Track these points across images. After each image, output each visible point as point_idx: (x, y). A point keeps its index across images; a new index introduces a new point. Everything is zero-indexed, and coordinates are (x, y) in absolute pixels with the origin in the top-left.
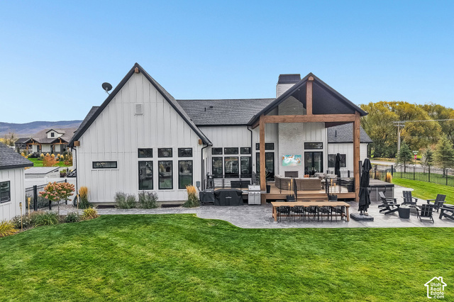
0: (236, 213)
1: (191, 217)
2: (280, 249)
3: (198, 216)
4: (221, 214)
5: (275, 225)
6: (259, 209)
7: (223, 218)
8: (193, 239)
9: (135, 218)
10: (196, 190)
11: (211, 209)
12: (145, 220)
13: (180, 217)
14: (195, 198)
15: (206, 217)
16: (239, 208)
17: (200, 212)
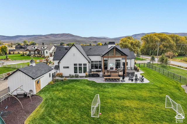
0: (97, 79)
1: (87, 80)
2: (104, 87)
3: (88, 80)
4: (93, 79)
5: (104, 82)
6: (102, 78)
7: (94, 80)
8: (88, 85)
9: (75, 80)
10: (87, 73)
11: (91, 78)
12: (78, 81)
13: (85, 80)
14: (87, 75)
15: (90, 80)
16: (97, 78)
17: (88, 79)
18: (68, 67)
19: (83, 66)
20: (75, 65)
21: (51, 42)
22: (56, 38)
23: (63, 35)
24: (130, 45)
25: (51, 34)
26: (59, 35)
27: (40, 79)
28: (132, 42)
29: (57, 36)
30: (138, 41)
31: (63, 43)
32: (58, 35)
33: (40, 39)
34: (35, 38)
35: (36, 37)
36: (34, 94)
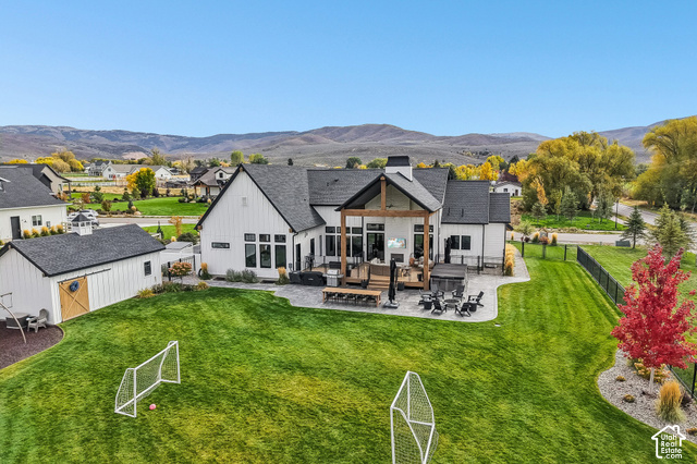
1: (269, 294)
3: (275, 293)
10: (288, 271)
13: (262, 293)
14: (285, 277)
15: (278, 295)
18: (225, 246)
19: (273, 244)
20: (248, 237)
21: (323, 155)
22: (340, 141)
23: (365, 130)
24: (574, 167)
25: (326, 129)
26: (351, 132)
27: (85, 276)
28: (590, 155)
29: (346, 135)
30: (622, 150)
31: (356, 161)
32: (347, 129)
33: (287, 147)
34: (273, 142)
35: (276, 138)
36: (50, 323)
